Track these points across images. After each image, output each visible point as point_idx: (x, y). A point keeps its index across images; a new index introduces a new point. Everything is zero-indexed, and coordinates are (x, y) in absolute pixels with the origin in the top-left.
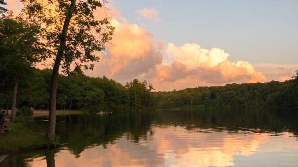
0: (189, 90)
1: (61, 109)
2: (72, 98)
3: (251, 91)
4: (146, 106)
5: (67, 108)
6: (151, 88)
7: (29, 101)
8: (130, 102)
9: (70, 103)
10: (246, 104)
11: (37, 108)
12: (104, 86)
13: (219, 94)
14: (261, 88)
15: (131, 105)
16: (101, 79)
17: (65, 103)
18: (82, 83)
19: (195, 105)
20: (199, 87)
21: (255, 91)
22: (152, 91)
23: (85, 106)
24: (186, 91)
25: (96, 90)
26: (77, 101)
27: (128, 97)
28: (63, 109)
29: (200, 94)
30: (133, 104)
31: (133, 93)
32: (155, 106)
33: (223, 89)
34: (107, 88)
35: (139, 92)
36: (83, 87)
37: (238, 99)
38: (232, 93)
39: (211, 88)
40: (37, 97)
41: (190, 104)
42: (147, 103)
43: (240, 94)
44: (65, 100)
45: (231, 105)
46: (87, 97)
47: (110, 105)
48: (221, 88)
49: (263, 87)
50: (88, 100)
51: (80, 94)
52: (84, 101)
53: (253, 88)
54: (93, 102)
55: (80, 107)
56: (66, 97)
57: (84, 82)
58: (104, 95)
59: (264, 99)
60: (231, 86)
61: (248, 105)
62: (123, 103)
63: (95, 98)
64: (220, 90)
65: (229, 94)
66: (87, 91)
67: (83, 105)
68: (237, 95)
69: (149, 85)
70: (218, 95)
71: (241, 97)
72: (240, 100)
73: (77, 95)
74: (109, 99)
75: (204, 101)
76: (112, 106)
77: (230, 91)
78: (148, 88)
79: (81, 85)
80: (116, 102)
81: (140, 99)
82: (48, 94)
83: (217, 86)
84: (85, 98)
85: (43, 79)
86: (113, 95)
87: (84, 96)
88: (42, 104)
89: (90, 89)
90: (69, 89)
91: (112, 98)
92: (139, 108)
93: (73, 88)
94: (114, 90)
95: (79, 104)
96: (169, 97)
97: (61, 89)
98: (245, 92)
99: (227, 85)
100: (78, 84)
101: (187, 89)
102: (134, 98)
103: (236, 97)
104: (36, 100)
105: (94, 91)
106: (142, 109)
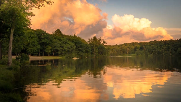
0: (126, 44)
1: (47, 55)
2: (55, 49)
3: (166, 45)
4: (101, 54)
5: (51, 55)
6: (104, 42)
7: (28, 50)
8: (91, 51)
9: (53, 51)
10: (163, 54)
11: (32, 55)
12: (75, 41)
13: (146, 47)
14: (173, 43)
15: (92, 53)
16: (72, 36)
17: (50, 52)
18: (61, 39)
19: (130, 54)
20: (132, 43)
21: (169, 45)
22: (105, 44)
23: (63, 54)
24: (124, 45)
25: (70, 44)
26: (58, 51)
27: (90, 48)
28: (49, 55)
29: (133, 47)
30: (93, 53)
31: (93, 45)
32: (106, 54)
33: (148, 44)
34: (76, 42)
35: (96, 45)
36: (61, 41)
37: (158, 50)
38: (154, 47)
39: (140, 43)
40: (32, 48)
41: (127, 53)
42: (102, 52)
43: (159, 47)
44: (50, 50)
45: (153, 54)
46: (64, 48)
47: (79, 53)
48: (146, 43)
49: (174, 43)
50: (65, 50)
51: (60, 46)
52: (62, 50)
53: (168, 43)
54: (68, 51)
55: (60, 55)
56: (51, 48)
57: (62, 38)
58: (75, 47)
59: (176, 51)
60: (153, 42)
61: (165, 54)
62: (87, 52)
63: (69, 48)
64: (146, 45)
65: (152, 47)
66: (64, 44)
67: (61, 53)
68: (157, 48)
69: (103, 41)
70: (144, 48)
71: (160, 49)
72: (159, 51)
73: (58, 47)
74: (78, 50)
75: (136, 52)
76: (80, 54)
77: (153, 45)
78: (102, 43)
79: (60, 40)
80: (82, 51)
81: (97, 49)
82: (39, 45)
83: (144, 42)
84: (63, 49)
85: (36, 36)
86: (81, 47)
87: (63, 47)
88: (36, 52)
89: (66, 43)
90: (53, 42)
91: (80, 49)
92: (96, 55)
93: (55, 42)
94: (81, 44)
95: (59, 52)
96: (114, 49)
97: (48, 43)
98: (162, 46)
99: (151, 41)
100: (58, 39)
101: (125, 44)
102: (94, 49)
103: (156, 49)
104: (31, 50)
105: (68, 44)
106: (98, 56)
